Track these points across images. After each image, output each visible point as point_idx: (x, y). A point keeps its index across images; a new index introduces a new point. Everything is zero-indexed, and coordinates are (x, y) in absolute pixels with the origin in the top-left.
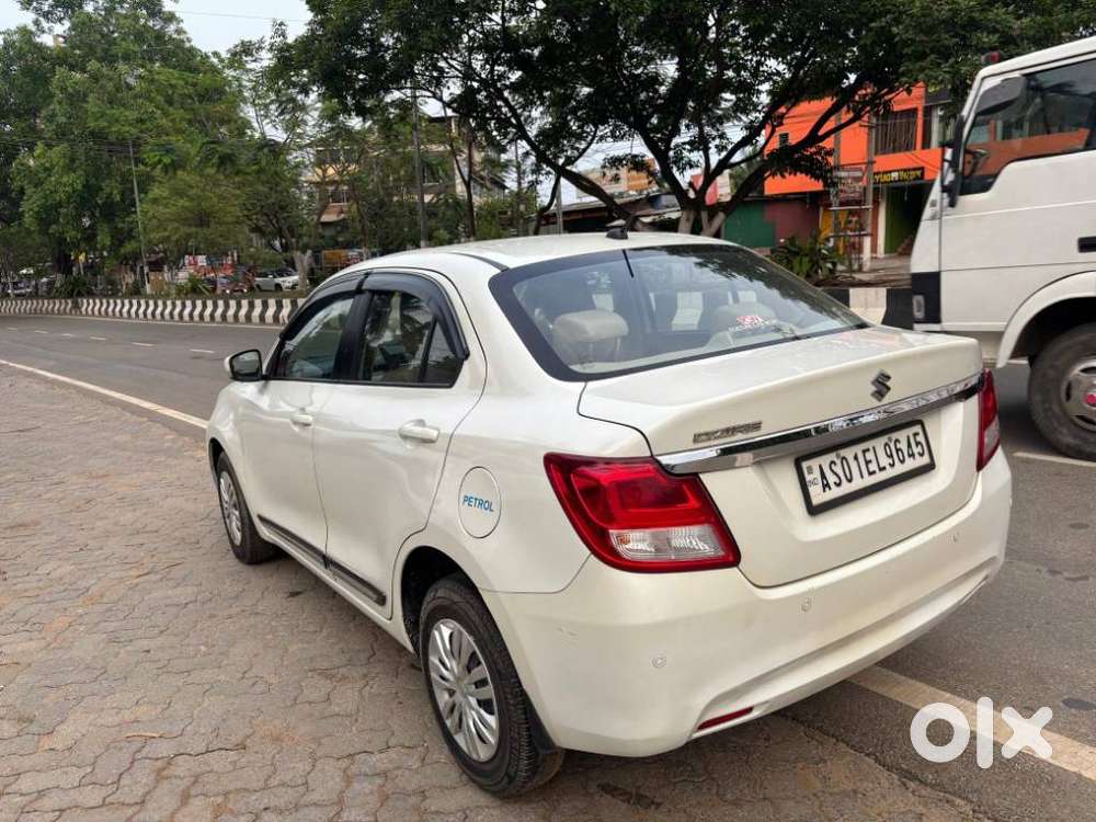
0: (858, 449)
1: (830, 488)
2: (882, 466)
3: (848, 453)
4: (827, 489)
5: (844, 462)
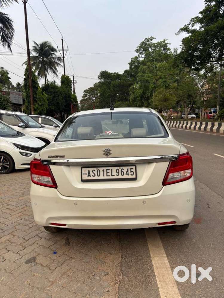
0: (105, 169)
1: (90, 176)
2: (113, 174)
3: (101, 169)
4: (89, 176)
5: (99, 171)
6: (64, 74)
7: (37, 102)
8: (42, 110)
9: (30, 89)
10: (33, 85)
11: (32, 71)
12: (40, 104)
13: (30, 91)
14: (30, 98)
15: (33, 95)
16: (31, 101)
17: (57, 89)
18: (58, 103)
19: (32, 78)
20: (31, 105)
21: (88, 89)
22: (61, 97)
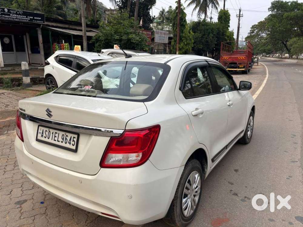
0: (55, 131)
2: (59, 140)
3: (52, 131)
4: (42, 137)
5: (49, 133)
6: (223, 9)
7: (183, 40)
8: (187, 50)
9: (178, 27)
10: (181, 23)
11: (182, 8)
12: (186, 43)
13: (178, 30)
14: (177, 37)
15: (180, 34)
16: (178, 41)
17: (208, 27)
18: (207, 42)
19: (180, 16)
20: (177, 44)
21: (258, 24)
22: (212, 35)
